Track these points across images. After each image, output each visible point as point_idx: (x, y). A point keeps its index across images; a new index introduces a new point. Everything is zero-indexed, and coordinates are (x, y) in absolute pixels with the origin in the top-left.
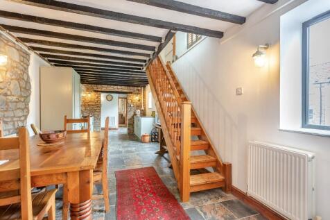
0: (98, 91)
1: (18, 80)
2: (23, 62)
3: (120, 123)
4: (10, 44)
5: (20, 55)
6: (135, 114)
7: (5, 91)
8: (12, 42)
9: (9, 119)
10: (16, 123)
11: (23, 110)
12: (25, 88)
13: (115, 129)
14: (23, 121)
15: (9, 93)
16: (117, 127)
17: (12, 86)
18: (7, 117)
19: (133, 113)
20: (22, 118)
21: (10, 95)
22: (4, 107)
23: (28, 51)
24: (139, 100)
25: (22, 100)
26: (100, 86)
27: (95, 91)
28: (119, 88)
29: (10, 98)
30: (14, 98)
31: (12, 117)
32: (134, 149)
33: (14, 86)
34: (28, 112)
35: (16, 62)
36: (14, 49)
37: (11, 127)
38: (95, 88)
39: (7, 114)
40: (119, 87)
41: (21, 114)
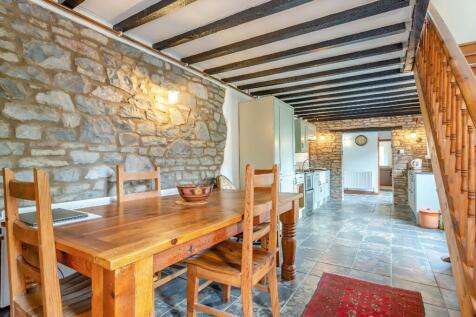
0: (336, 131)
1: (206, 121)
2: (213, 99)
3: (381, 184)
4: (194, 79)
5: (209, 91)
6: (409, 168)
7: (187, 134)
8: (197, 77)
9: (193, 168)
10: (203, 173)
11: (213, 157)
12: (217, 131)
13: (373, 193)
14: (213, 171)
15: (193, 137)
16: (376, 191)
17: (197, 129)
18: (191, 165)
19: (405, 166)
20: (214, 168)
21: (195, 139)
22: (187, 154)
23: (221, 85)
24: (420, 140)
25: (213, 145)
26: (339, 122)
27: (332, 131)
28: (374, 122)
29: (194, 143)
30: (200, 143)
31: (198, 166)
32: (393, 236)
33: (200, 129)
34: (222, 160)
35: (202, 100)
36: (200, 85)
37: (197, 177)
38: (332, 127)
39: (189, 162)
40: (373, 120)
41: (210, 162)
